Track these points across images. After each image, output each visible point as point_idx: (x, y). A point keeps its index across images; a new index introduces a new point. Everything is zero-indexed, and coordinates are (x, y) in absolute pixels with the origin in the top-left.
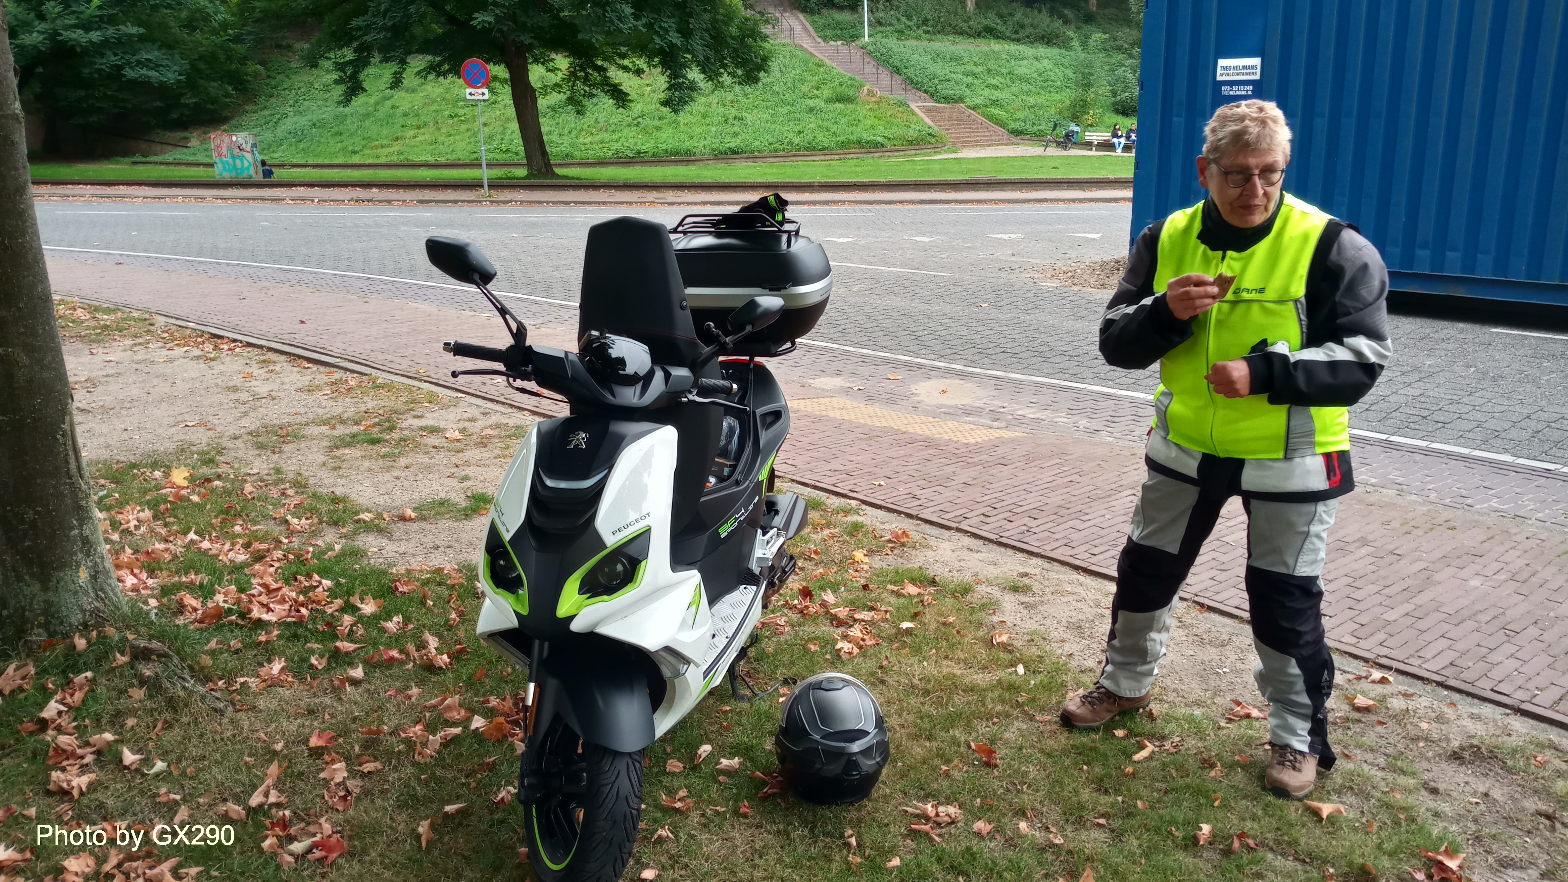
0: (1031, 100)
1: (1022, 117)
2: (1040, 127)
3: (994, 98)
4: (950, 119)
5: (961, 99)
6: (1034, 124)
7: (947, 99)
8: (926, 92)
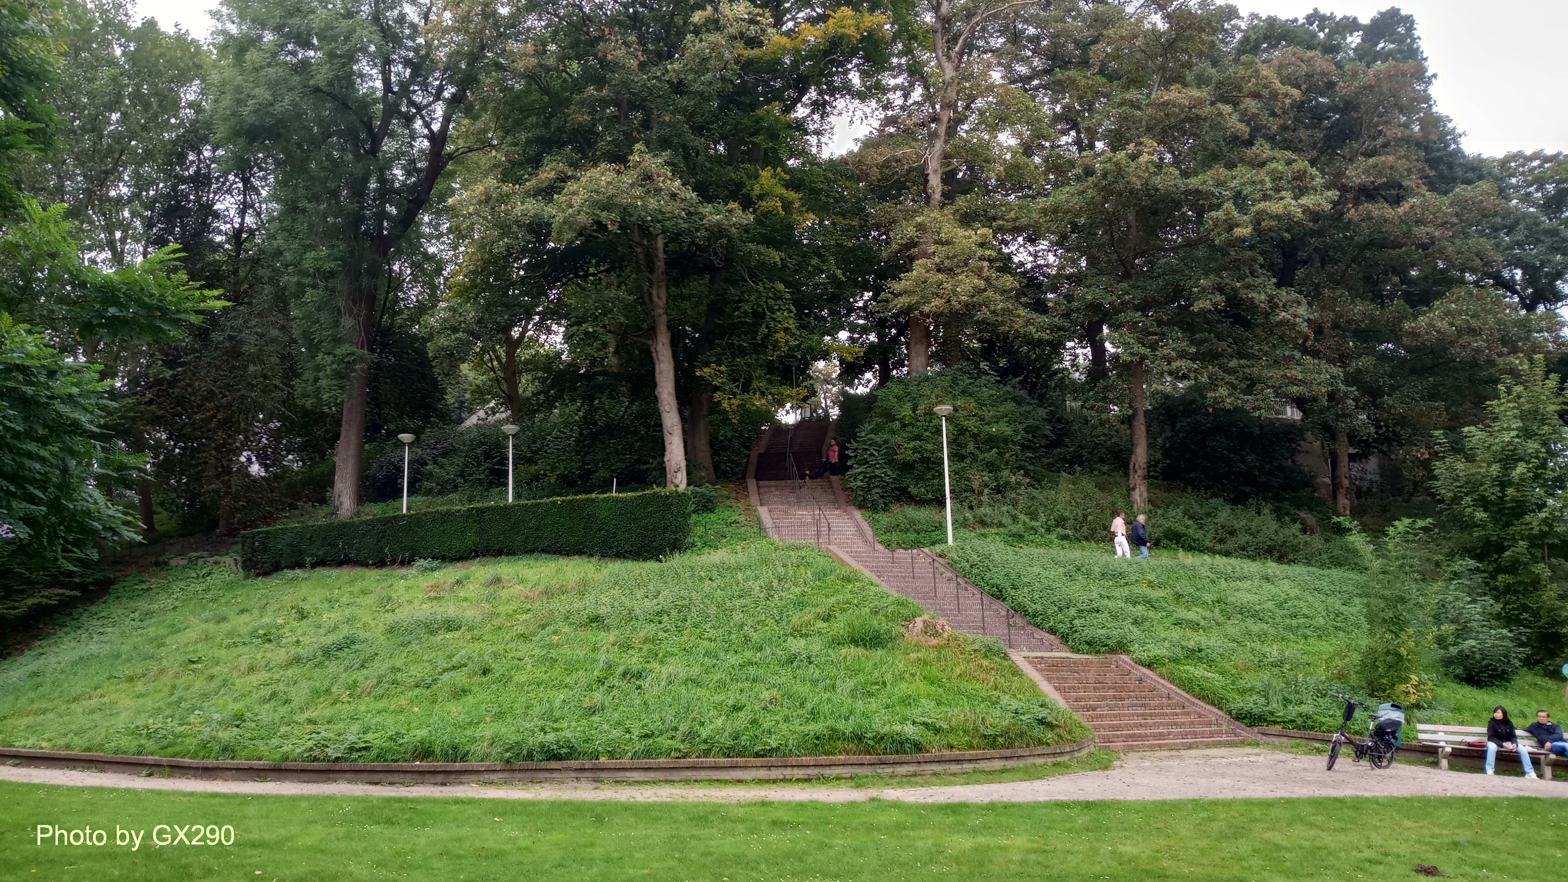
0: (1273, 651)
1: (1259, 685)
2: (1304, 709)
3: (1191, 644)
4: (1100, 684)
5: (1121, 647)
6: (1286, 701)
7: (1092, 646)
8: (1052, 631)
